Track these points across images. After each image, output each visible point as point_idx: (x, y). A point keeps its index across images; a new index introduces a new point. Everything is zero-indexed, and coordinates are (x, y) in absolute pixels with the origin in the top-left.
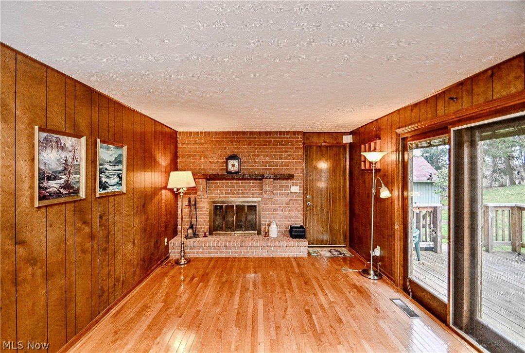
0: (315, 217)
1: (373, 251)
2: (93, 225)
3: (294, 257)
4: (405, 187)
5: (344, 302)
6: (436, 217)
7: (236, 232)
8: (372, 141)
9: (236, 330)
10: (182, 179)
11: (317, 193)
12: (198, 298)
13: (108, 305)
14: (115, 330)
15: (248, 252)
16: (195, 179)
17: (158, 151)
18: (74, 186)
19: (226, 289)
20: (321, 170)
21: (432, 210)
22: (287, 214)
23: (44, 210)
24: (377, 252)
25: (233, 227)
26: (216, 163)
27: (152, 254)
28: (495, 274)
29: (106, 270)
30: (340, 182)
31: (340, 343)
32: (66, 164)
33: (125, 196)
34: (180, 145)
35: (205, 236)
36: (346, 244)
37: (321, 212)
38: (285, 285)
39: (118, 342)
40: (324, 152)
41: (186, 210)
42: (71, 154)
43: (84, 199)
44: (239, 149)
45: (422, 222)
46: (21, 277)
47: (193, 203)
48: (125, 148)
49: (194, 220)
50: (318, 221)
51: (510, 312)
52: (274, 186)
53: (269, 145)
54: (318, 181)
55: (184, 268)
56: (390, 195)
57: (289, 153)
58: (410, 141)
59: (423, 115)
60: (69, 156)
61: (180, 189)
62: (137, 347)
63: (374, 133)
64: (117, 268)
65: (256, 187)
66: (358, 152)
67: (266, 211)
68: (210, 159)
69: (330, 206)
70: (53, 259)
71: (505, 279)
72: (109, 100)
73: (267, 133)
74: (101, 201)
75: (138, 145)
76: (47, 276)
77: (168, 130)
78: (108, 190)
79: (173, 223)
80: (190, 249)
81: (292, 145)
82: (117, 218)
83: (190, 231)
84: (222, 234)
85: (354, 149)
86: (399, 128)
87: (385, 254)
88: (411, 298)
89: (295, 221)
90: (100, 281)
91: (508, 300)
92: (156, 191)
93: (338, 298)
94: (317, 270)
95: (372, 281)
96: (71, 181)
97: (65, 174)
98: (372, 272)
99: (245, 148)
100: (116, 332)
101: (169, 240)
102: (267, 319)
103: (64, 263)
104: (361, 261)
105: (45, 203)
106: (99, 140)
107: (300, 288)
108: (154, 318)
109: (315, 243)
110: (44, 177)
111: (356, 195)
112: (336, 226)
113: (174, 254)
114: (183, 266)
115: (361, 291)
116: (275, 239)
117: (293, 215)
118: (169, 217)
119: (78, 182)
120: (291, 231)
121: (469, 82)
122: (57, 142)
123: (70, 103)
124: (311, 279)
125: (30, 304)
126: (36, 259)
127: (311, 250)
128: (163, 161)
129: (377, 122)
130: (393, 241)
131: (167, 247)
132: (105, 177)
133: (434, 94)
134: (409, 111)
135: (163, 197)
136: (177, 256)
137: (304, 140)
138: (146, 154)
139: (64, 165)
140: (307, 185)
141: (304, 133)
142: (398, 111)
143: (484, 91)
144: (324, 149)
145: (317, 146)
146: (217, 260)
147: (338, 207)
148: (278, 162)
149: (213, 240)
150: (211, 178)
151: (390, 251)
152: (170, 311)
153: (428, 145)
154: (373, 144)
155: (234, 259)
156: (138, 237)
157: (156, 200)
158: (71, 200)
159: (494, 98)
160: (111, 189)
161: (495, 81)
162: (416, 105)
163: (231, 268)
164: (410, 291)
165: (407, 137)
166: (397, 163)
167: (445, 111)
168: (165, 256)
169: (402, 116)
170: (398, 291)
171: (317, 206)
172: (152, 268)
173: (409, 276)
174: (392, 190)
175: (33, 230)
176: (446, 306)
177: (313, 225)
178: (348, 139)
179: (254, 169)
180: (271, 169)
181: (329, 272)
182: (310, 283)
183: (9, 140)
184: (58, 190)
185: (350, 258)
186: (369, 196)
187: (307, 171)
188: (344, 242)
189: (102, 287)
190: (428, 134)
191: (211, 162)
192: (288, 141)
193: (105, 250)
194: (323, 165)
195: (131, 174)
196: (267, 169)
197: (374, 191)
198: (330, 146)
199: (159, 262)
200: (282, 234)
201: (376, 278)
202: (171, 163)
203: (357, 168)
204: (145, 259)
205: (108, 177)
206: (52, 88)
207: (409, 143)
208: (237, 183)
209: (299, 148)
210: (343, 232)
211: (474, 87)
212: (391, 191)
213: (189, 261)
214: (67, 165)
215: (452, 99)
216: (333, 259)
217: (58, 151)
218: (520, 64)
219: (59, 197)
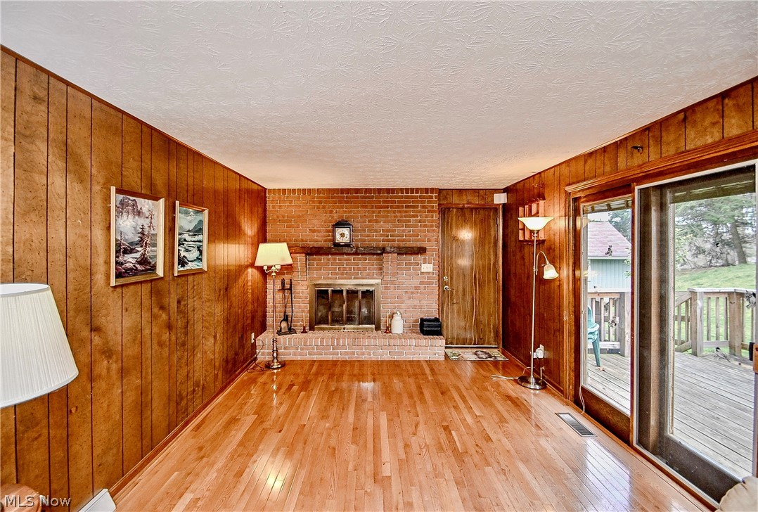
0: (455, 307)
1: (534, 351)
2: (171, 311)
3: (426, 361)
4: (576, 264)
5: (495, 417)
6: (624, 307)
7: (347, 326)
8: (534, 202)
9: (354, 447)
10: (274, 254)
11: (458, 273)
12: (301, 410)
13: (187, 415)
14: (199, 446)
15: (363, 354)
16: (291, 254)
17: (243, 217)
18: (151, 261)
19: (336, 399)
20: (463, 242)
21: (617, 296)
22: (416, 302)
23: (119, 290)
24: (540, 353)
25: (342, 320)
26: (319, 231)
27: (237, 354)
28: (702, 385)
29: (183, 372)
30: (490, 260)
31: (488, 464)
32: (142, 233)
33: (205, 276)
34: (269, 206)
35: (304, 332)
36: (498, 344)
37: (464, 299)
38: (414, 395)
39: (205, 460)
40: (467, 217)
41: (279, 296)
42: (149, 220)
43: (162, 278)
44: (351, 212)
45: (604, 314)
46: (96, 371)
47: (287, 286)
48: (206, 212)
49: (289, 309)
50: (459, 312)
51: (716, 431)
52: (399, 264)
53: (392, 207)
54: (459, 257)
55: (277, 374)
56: (557, 275)
57: (419, 218)
58: (583, 202)
59: (599, 168)
60: (146, 222)
61: (271, 267)
62: (229, 465)
63: (536, 191)
64: (197, 368)
65: (373, 265)
66: (514, 217)
67: (387, 298)
68: (311, 227)
69: (476, 291)
70: (129, 352)
71: (715, 390)
72: (189, 151)
73: (388, 191)
74: (180, 280)
75: (220, 208)
76: (123, 372)
77: (255, 187)
78: (187, 267)
79: (261, 314)
80: (285, 348)
81: (424, 207)
82: (197, 304)
83: (284, 325)
84: (327, 329)
85: (510, 212)
86: (570, 184)
87: (550, 355)
88: (583, 412)
89: (427, 312)
90: (178, 383)
91: (716, 416)
92: (241, 269)
93: (485, 412)
94: (458, 377)
95: (532, 391)
96: (147, 255)
97: (142, 246)
98: (532, 380)
99: (359, 212)
100: (200, 449)
101: (256, 337)
102: (392, 436)
103: (140, 358)
104: (518, 366)
105: (122, 281)
106: (177, 203)
107: (434, 398)
108: (247, 432)
109: (455, 342)
110: (120, 250)
111: (512, 276)
112: (485, 319)
113: (263, 356)
114: (275, 371)
115: (516, 403)
116: (400, 336)
117: (424, 303)
118: (256, 305)
119: (155, 256)
120: (422, 325)
121: (657, 127)
122: (133, 205)
123: (147, 157)
124: (450, 388)
125: (105, 405)
126: (111, 350)
127: (449, 351)
128: (250, 229)
129: (540, 176)
130: (561, 337)
131: (254, 346)
132: (183, 249)
133: (614, 141)
134: (582, 163)
135: (250, 278)
136: (268, 358)
137: (439, 200)
138: (230, 220)
139: (140, 235)
140: (444, 263)
141: (440, 190)
142: (568, 162)
143: (675, 140)
144: (467, 213)
145: (457, 208)
146: (322, 363)
147: (486, 293)
148: (404, 231)
149: (315, 337)
150: (313, 252)
151: (557, 351)
152: (266, 425)
153: (606, 208)
154: (534, 206)
155: (344, 363)
156: (220, 330)
157: (240, 282)
158: (148, 279)
159: (687, 148)
160: (190, 266)
161: (689, 127)
162: (591, 154)
163: (341, 374)
164: (583, 404)
165: (580, 197)
166: (567, 232)
167: (627, 163)
168: (251, 357)
169: (573, 169)
170: (567, 404)
171: (457, 291)
172: (237, 373)
173: (582, 384)
174: (560, 268)
175: (108, 315)
176: (628, 420)
177: (452, 318)
178: (500, 199)
179: (370, 240)
180: (394, 240)
181: (474, 380)
182: (449, 394)
183: (85, 204)
184: (134, 266)
185: (504, 363)
186: (529, 277)
187: (443, 244)
188: (495, 341)
189: (180, 392)
190: (607, 194)
191: (313, 231)
192: (417, 202)
193: (184, 344)
194: (466, 235)
195: (213, 246)
196: (388, 240)
197: (535, 269)
198: (476, 209)
199: (244, 366)
200: (410, 330)
201: (538, 387)
202: (258, 232)
203: (513, 239)
204: (229, 360)
205: (187, 250)
206: (127, 139)
207: (582, 205)
208: (347, 260)
209: (434, 211)
210: (494, 327)
211: (664, 134)
212: (558, 270)
213: (283, 364)
214: (144, 234)
215: (636, 148)
216: (479, 364)
217: (134, 217)
218: (717, 107)
219: (135, 275)
